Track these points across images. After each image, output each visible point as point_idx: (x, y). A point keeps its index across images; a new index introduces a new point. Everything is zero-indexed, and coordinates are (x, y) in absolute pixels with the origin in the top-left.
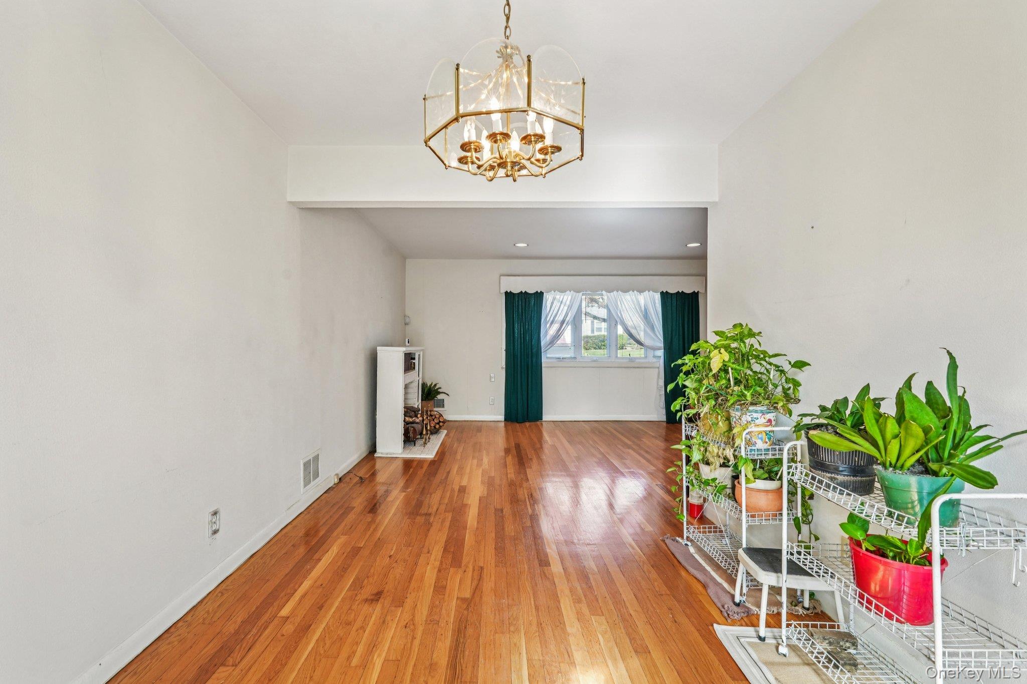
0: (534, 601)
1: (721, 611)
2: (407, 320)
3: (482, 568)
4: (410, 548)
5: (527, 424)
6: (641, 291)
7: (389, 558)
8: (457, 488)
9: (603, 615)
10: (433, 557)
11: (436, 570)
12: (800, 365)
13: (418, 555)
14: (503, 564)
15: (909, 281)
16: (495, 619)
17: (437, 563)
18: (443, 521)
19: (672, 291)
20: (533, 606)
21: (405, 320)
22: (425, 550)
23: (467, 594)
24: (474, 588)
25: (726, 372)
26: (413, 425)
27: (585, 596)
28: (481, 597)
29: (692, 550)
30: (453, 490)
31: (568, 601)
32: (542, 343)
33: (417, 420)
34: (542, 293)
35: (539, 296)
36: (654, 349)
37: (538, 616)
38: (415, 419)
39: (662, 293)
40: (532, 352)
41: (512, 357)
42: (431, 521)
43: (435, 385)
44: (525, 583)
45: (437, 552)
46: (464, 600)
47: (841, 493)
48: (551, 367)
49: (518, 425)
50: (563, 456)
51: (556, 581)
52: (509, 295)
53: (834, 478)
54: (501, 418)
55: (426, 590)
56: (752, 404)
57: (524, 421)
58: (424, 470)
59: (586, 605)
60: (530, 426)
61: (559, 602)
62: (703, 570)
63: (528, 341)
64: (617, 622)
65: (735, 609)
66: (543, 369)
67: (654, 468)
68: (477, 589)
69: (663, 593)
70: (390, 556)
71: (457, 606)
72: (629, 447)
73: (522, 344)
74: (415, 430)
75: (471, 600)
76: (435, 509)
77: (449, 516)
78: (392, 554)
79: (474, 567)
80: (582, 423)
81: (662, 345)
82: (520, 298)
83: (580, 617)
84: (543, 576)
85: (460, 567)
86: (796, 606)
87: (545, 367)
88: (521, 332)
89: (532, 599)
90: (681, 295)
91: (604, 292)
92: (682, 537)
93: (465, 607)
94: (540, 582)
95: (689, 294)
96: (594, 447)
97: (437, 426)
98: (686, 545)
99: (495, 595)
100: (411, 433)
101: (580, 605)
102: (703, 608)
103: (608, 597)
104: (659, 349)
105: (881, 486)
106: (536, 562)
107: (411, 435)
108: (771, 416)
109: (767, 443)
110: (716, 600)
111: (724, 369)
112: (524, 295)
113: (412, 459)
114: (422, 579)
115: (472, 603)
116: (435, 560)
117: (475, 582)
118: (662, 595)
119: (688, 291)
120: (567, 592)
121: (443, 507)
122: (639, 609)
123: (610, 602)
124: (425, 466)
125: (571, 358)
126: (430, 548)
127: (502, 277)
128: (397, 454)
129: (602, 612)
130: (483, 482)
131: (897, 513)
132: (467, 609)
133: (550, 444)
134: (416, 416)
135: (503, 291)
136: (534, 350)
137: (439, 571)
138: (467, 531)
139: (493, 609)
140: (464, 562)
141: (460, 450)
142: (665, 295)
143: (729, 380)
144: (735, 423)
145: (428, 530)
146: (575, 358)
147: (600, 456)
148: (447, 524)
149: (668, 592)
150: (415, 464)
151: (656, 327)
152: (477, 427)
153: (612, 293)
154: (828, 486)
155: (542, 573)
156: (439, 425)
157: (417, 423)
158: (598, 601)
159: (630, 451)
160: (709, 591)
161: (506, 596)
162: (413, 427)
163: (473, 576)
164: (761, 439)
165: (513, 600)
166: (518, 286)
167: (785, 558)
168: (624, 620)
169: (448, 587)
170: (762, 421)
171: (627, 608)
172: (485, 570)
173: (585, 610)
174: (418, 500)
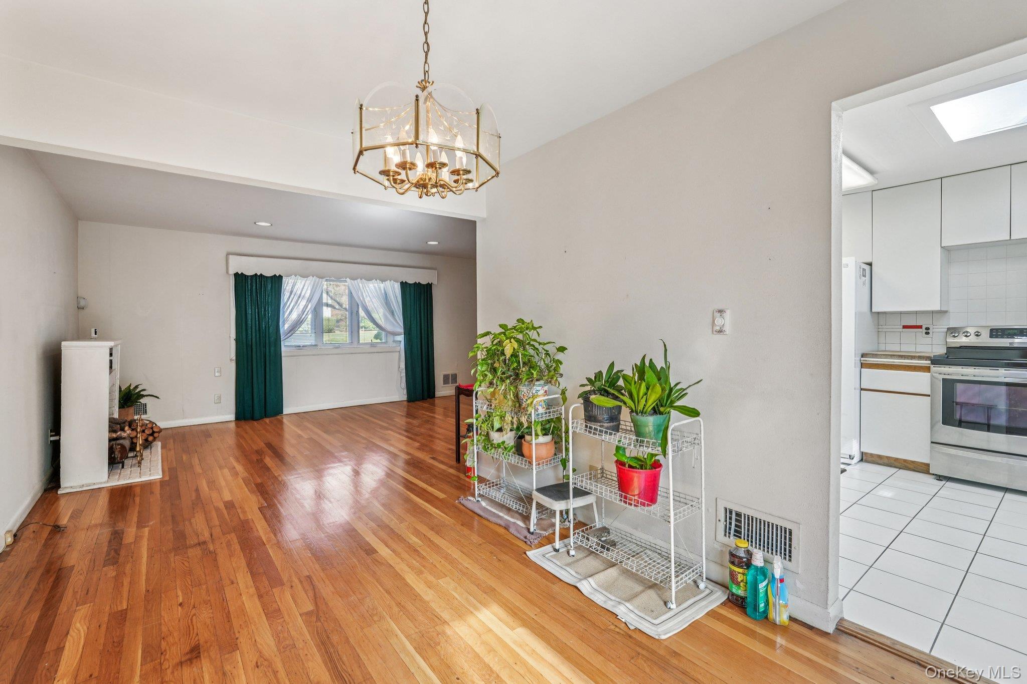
0: (382, 587)
1: (525, 542)
2: (82, 303)
3: (309, 577)
4: (204, 587)
5: (267, 420)
6: (383, 280)
7: (180, 608)
8: (221, 506)
9: (447, 576)
10: (242, 586)
11: (256, 596)
12: (562, 349)
13: (220, 589)
14: (330, 566)
15: (628, 295)
16: (353, 617)
17: (252, 590)
18: (229, 544)
19: (411, 281)
20: (384, 592)
21: (78, 303)
22: (226, 582)
23: (309, 607)
24: (313, 598)
25: (517, 356)
26: (118, 442)
27: (424, 566)
28: (326, 604)
29: (484, 504)
30: (217, 509)
31: (412, 576)
32: (281, 331)
33: (124, 435)
34: (280, 277)
35: (277, 280)
36: (395, 334)
37: (393, 598)
38: (120, 434)
39: (402, 283)
40: (269, 340)
41: (245, 347)
42: (212, 549)
43: (137, 387)
44: (364, 576)
45: (244, 579)
46: (309, 614)
47: (611, 434)
48: (292, 356)
49: (255, 423)
50: (327, 447)
51: (391, 563)
52: (239, 278)
53: (602, 425)
54: (232, 417)
55: (257, 621)
56: (537, 380)
57: (261, 418)
58: (159, 496)
59: (428, 574)
60: (271, 422)
61: (404, 579)
62: (499, 517)
63: (264, 328)
64: (460, 577)
65: (533, 537)
66: (283, 359)
67: (419, 444)
68: (317, 598)
69: (480, 542)
70: (181, 604)
71: (305, 622)
72: (387, 429)
73: (258, 332)
74: (123, 446)
75: (318, 611)
76: (207, 534)
77: (233, 537)
78: (181, 600)
79: (299, 579)
80: (328, 411)
81: (402, 331)
82: (254, 281)
83: (430, 585)
84: (376, 563)
85: (282, 584)
86: (564, 522)
87: (285, 356)
88: (256, 318)
89: (379, 586)
90: (417, 285)
91: (348, 280)
92: (473, 495)
93: (315, 619)
94: (377, 569)
95: (424, 285)
96: (353, 434)
97: (151, 438)
98: (478, 501)
99: (340, 596)
100: (116, 453)
101: (424, 575)
102: (512, 544)
103: (442, 561)
104: (399, 334)
105: (634, 425)
106: (363, 554)
107: (117, 455)
108: (546, 388)
109: (544, 408)
110: (518, 535)
111: (514, 355)
112: (259, 279)
113: (130, 485)
114: (242, 610)
115: (320, 612)
116: (247, 587)
117: (311, 594)
118: (481, 545)
119: (424, 282)
120: (406, 568)
121: (217, 531)
122: (471, 561)
123: (447, 564)
124: (157, 490)
125: (311, 345)
126: (232, 578)
127: (231, 257)
128: (101, 483)
129: (444, 574)
130: (252, 492)
131: (646, 440)
132: (318, 619)
133: (306, 437)
134: (123, 430)
135: (232, 271)
136: (272, 339)
137: (260, 597)
138: (267, 546)
139: (346, 609)
140: (285, 579)
141: (195, 461)
142: (404, 285)
143: (519, 362)
144: (523, 395)
145: (215, 560)
146: (316, 345)
147: (365, 441)
148: (237, 547)
149: (484, 541)
150: (138, 490)
151: (397, 314)
152: (204, 433)
153: (356, 281)
154: (601, 431)
155: (374, 561)
156: (152, 434)
157: (124, 438)
158: (436, 567)
159: (389, 432)
160: (511, 530)
161: (352, 593)
162: (119, 444)
163: (304, 588)
164: (541, 405)
165: (361, 594)
166: (250, 267)
167: (571, 487)
168: (464, 574)
169: (282, 608)
170: (542, 392)
171: (461, 564)
172: (314, 578)
173: (431, 578)
174: (174, 531)
